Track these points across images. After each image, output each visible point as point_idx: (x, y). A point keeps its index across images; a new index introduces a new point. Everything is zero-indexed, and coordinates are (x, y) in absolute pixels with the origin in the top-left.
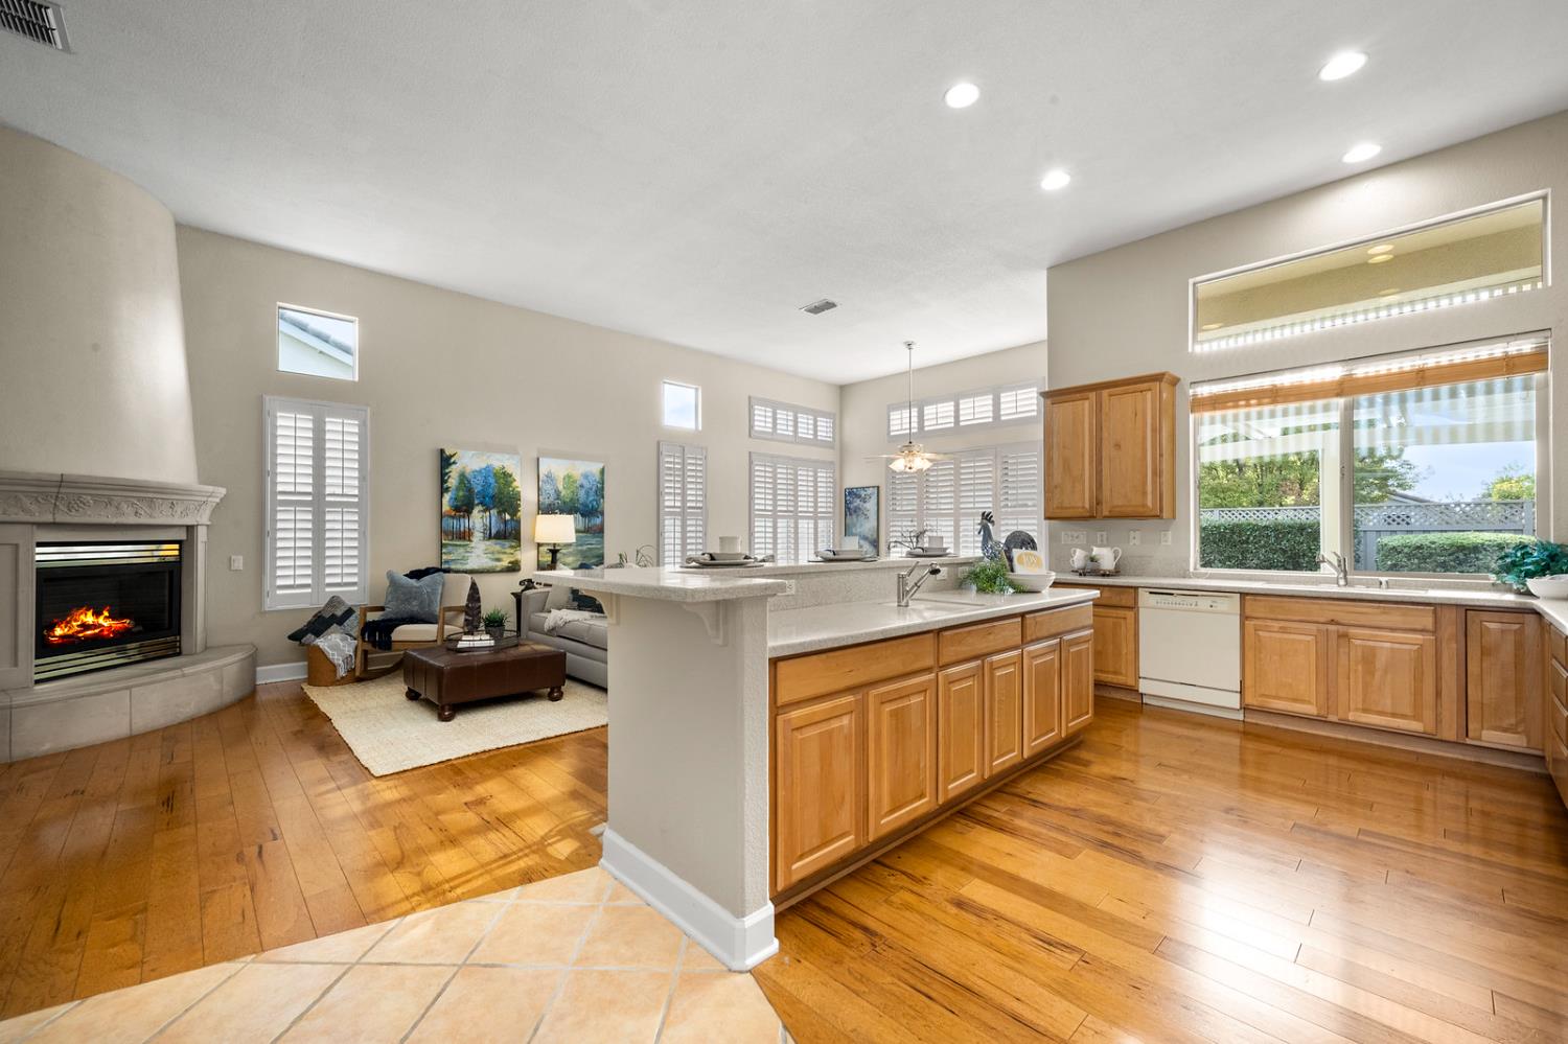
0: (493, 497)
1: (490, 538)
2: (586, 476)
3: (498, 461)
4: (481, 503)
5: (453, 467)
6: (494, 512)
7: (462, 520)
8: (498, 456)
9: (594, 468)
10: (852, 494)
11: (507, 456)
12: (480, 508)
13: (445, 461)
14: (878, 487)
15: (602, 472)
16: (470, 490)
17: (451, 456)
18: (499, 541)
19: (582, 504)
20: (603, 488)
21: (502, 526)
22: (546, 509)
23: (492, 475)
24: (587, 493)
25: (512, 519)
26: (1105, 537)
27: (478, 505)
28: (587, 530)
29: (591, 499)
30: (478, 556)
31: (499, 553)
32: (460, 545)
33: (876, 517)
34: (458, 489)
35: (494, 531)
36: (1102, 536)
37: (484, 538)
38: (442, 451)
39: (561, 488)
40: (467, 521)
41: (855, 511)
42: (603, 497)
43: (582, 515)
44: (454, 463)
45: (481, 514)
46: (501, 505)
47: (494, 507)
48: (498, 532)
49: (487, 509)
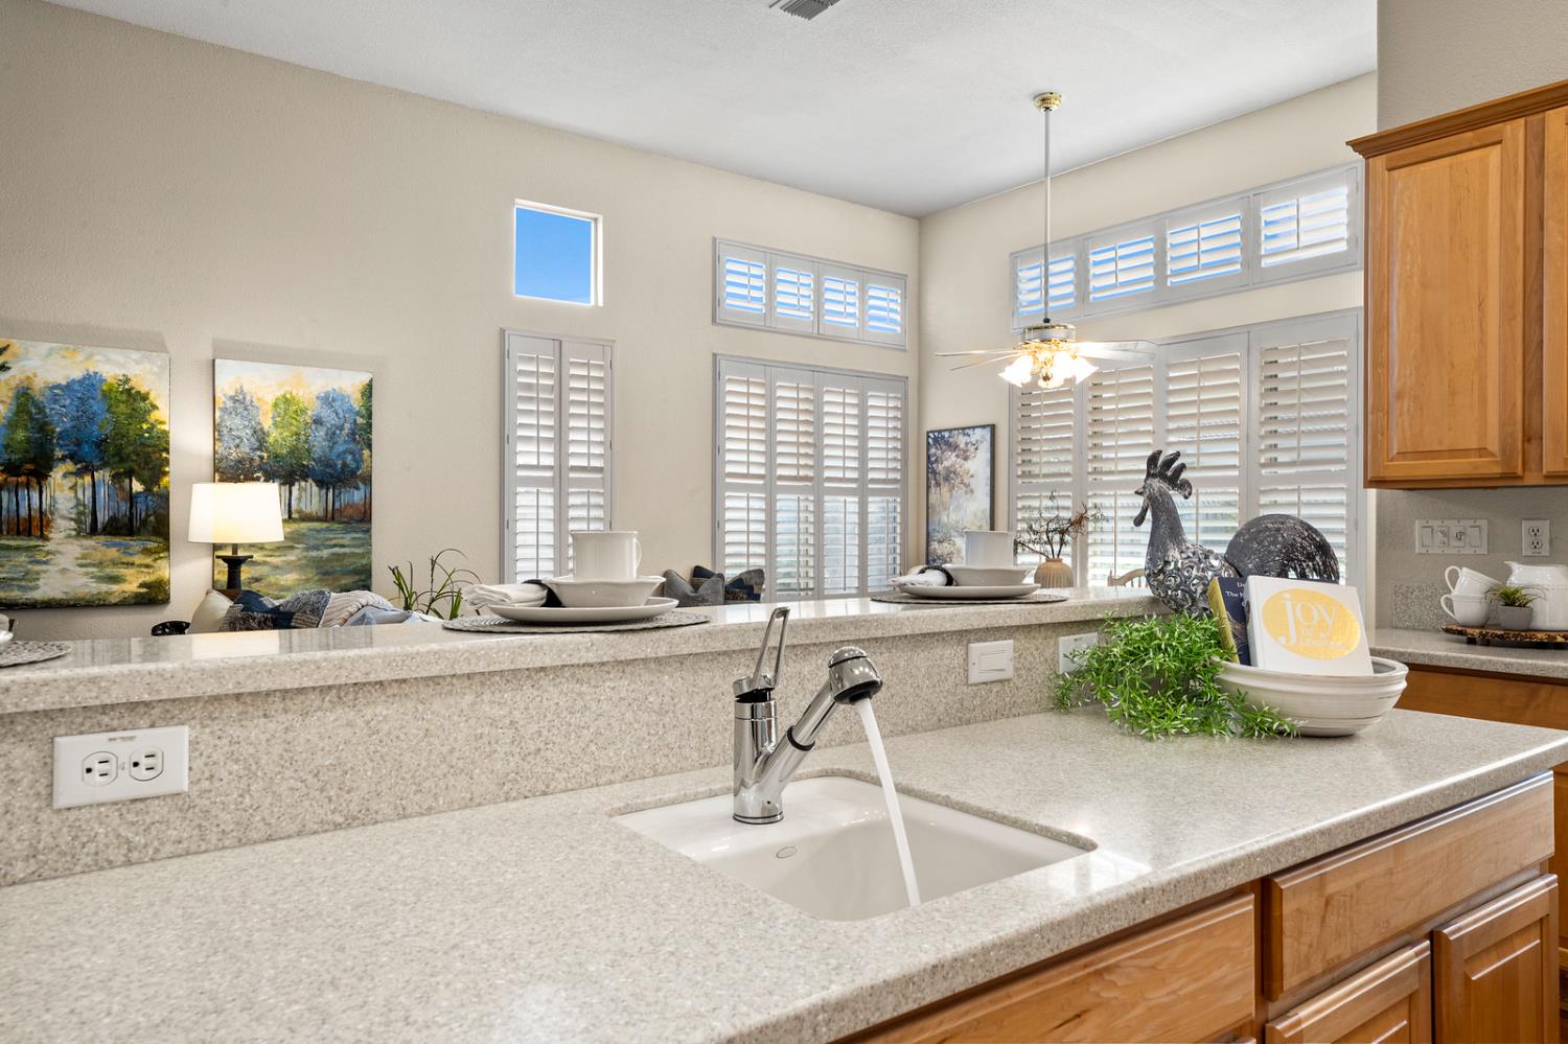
0: (100, 444)
1: (94, 531)
2: (328, 400)
3: (111, 367)
4: (73, 457)
6: (103, 475)
7: (23, 493)
8: (116, 355)
9: (350, 384)
10: (939, 440)
11: (135, 355)
12: (70, 466)
14: (993, 428)
15: (368, 391)
16: (43, 427)
18: (117, 540)
19: (319, 461)
20: (368, 426)
21: (124, 507)
22: (231, 471)
23: (98, 394)
24: (332, 436)
25: (148, 490)
26: (1545, 538)
27: (63, 459)
28: (330, 516)
29: (340, 448)
30: (64, 571)
31: (115, 563)
32: (18, 548)
33: (987, 489)
35: (103, 517)
36: (1536, 532)
37: (79, 531)
39: (267, 424)
40: (35, 496)
41: (947, 479)
42: (370, 446)
43: (321, 484)
44: (5, 368)
45: (72, 480)
46: (122, 460)
47: (104, 465)
48: (113, 519)
49: (87, 469)
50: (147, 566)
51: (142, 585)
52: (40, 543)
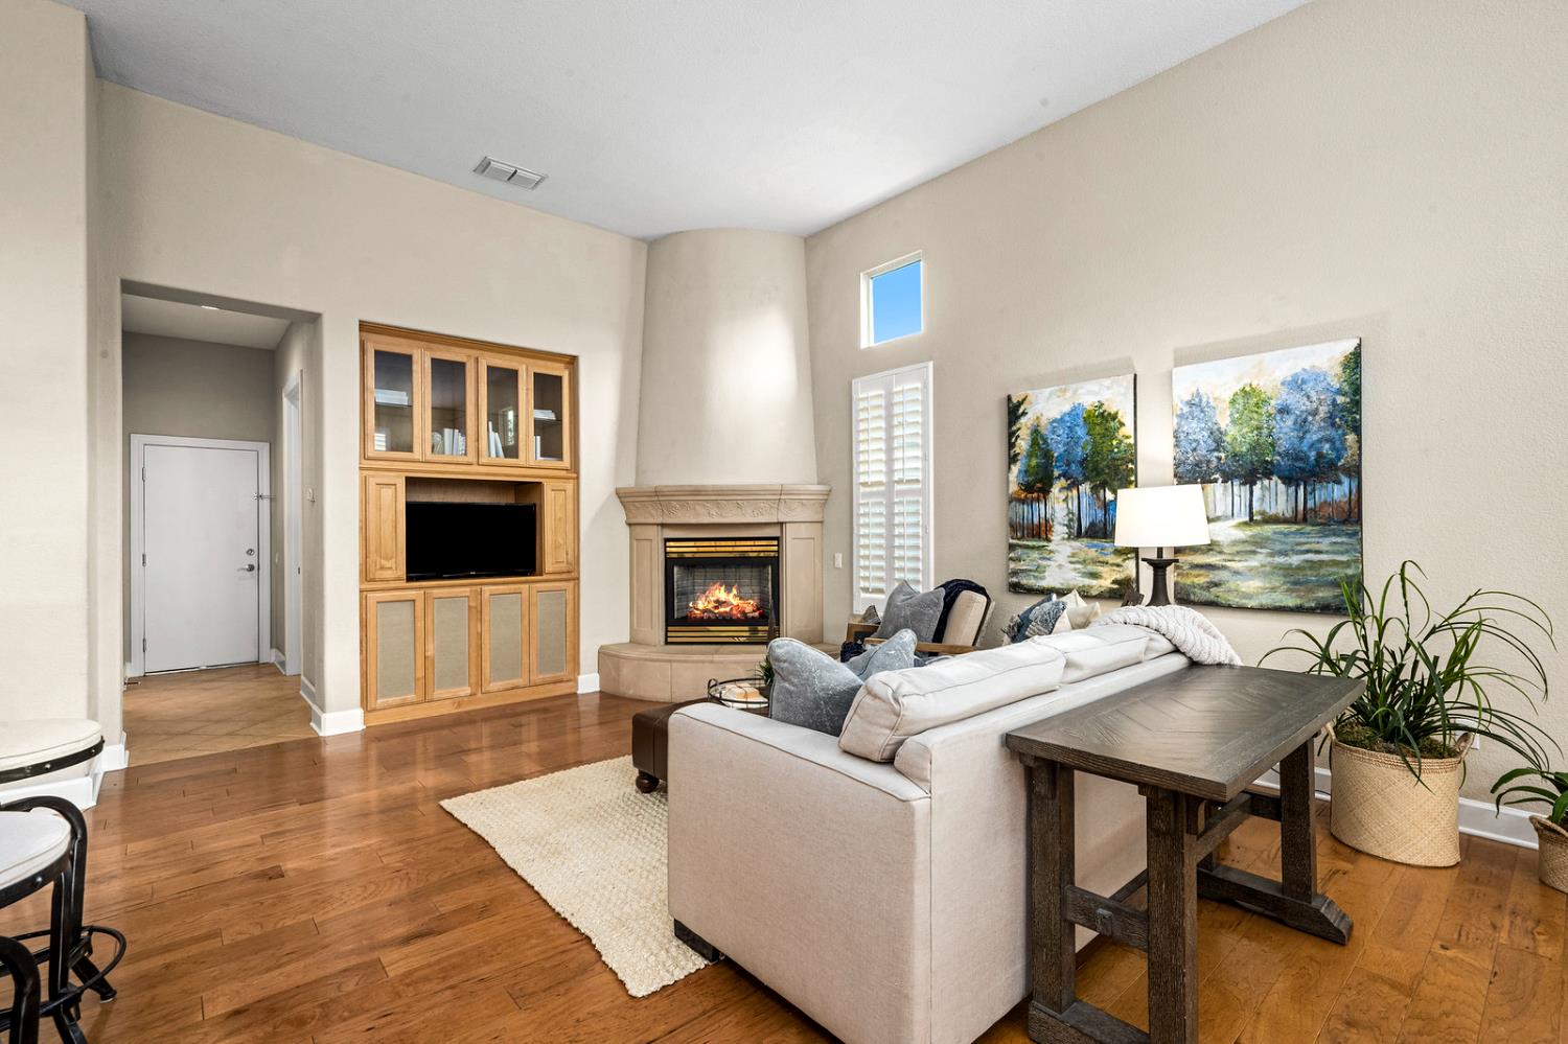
0: (1083, 462)
1: (1079, 535)
2: (1297, 384)
3: (1088, 396)
4: (1065, 475)
5: (1023, 420)
6: (1085, 488)
7: (1035, 505)
8: (1092, 386)
9: (1327, 359)
11: (1107, 382)
12: (1063, 482)
13: (1014, 412)
15: (1354, 361)
16: (1047, 455)
17: (1020, 404)
19: (1287, 454)
20: (1357, 404)
21: (1100, 514)
22: (1190, 473)
23: (1081, 421)
24: (1302, 425)
27: (1059, 478)
28: (1301, 518)
29: (1314, 437)
30: (1060, 566)
31: (1095, 562)
32: (1033, 548)
34: (1030, 455)
35: (1085, 524)
37: (1070, 534)
38: (1009, 398)
39: (1224, 421)
40: (1042, 506)
42: (1357, 429)
43: (1288, 480)
44: (1024, 413)
45: (1063, 496)
46: (1098, 474)
47: (1086, 479)
48: (1092, 524)
49: (1074, 484)
50: (1118, 565)
51: (1114, 582)
52: (1045, 544)
